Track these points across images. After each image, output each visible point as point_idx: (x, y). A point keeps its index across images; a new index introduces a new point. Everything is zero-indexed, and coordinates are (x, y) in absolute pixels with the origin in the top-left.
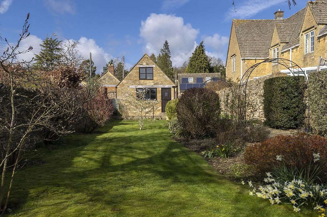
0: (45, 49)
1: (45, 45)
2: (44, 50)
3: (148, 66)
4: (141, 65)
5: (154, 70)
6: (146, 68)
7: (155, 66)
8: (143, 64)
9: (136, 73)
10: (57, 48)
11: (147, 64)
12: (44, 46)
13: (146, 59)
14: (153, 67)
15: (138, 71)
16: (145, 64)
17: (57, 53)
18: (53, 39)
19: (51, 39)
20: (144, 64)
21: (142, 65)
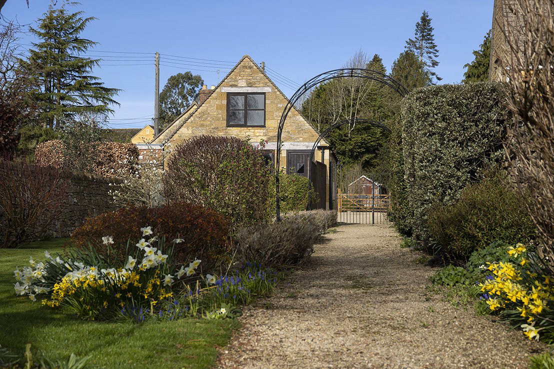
0: (43, 41)
1: (43, 31)
2: (41, 46)
3: (250, 90)
4: (232, 86)
5: (267, 102)
6: (246, 94)
7: (270, 90)
8: (239, 85)
9: (219, 107)
10: (76, 40)
11: (250, 85)
12: (40, 34)
13: (246, 70)
14: (264, 93)
15: (225, 102)
16: (244, 84)
17: (75, 53)
18: (68, 12)
19: (62, 12)
20: (242, 83)
21: (236, 86)
